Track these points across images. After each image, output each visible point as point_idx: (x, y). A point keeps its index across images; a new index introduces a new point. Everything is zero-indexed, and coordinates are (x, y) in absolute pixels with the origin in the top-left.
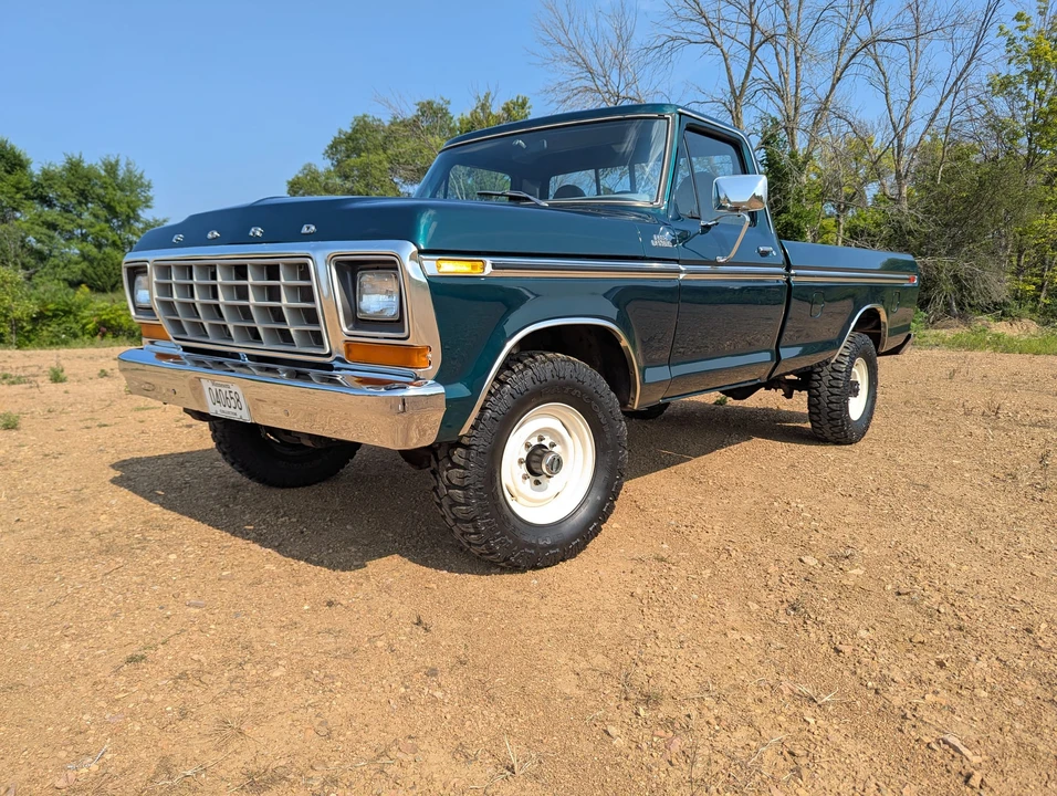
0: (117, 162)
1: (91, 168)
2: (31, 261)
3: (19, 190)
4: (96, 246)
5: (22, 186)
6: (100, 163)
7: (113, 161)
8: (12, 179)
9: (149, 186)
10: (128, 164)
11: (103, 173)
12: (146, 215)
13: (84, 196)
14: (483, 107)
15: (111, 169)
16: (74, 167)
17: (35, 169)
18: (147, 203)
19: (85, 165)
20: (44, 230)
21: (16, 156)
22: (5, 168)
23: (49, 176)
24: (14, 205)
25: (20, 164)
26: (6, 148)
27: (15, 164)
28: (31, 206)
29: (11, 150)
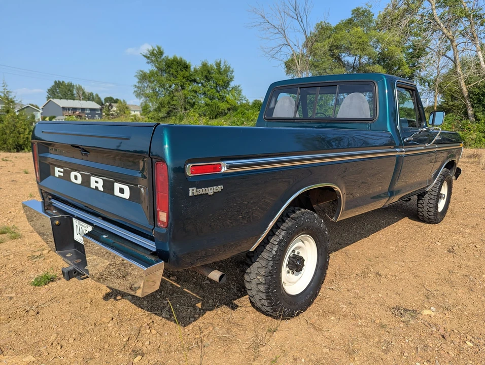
0: (220, 62)
1: (211, 65)
2: (187, 106)
3: (184, 78)
4: (210, 99)
5: (185, 76)
6: (214, 63)
7: (218, 61)
8: (182, 73)
9: (233, 71)
10: (224, 62)
11: (215, 67)
12: (232, 84)
13: (208, 79)
15: (218, 65)
16: (204, 65)
17: (192, 70)
18: (231, 79)
19: (209, 64)
20: (193, 94)
21: (185, 64)
22: (181, 69)
23: (196, 71)
24: (182, 84)
25: (186, 67)
26: (181, 61)
27: (184, 67)
28: (189, 84)
29: (183, 62)
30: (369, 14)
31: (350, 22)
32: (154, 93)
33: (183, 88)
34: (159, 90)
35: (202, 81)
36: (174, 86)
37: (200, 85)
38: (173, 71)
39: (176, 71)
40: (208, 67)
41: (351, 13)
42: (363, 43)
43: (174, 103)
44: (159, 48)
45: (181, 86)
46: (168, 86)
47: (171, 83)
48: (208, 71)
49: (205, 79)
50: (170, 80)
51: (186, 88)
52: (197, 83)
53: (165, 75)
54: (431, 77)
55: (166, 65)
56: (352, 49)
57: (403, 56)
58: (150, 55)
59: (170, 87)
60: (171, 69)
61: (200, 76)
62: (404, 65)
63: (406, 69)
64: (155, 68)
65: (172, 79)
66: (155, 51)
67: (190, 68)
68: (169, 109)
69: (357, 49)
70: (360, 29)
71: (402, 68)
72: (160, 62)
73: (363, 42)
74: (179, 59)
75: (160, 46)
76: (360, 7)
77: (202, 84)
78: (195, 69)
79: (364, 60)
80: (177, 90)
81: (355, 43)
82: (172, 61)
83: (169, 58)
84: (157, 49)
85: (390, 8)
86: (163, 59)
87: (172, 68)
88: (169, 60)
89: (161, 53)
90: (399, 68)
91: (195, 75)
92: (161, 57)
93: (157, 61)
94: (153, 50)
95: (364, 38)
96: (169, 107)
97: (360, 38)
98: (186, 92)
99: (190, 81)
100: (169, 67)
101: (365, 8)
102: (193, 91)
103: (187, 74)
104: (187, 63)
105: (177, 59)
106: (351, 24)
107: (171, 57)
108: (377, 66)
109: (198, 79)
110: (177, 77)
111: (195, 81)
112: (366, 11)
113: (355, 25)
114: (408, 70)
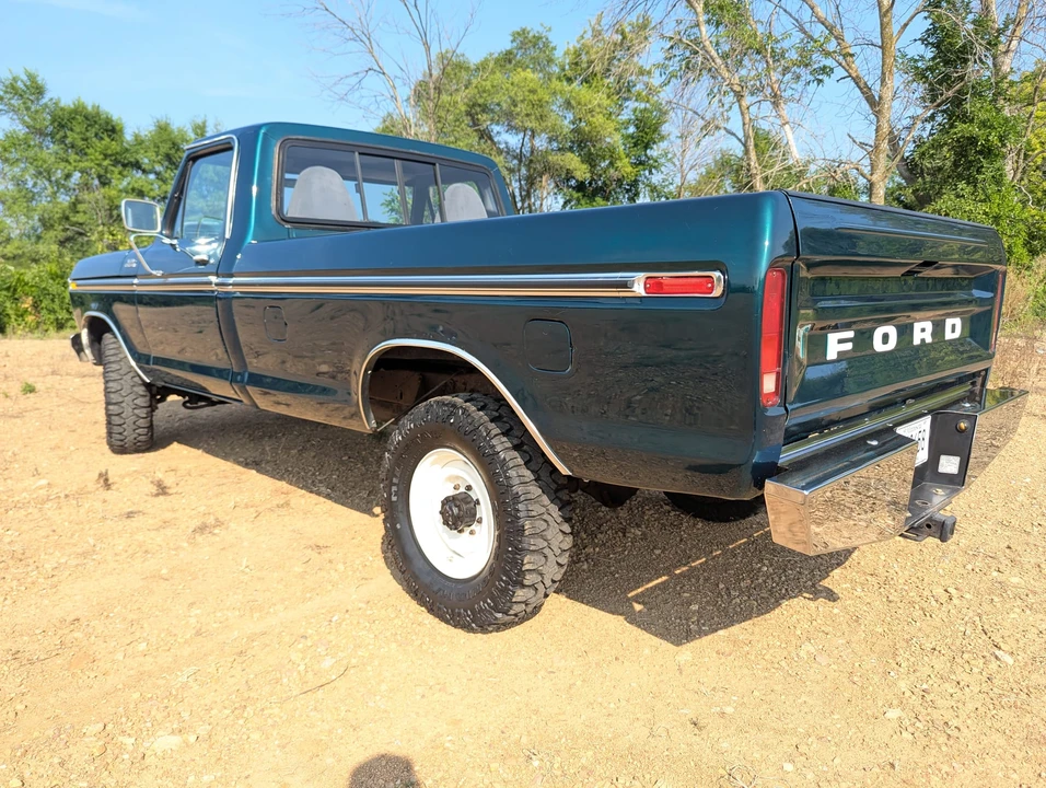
0: (204, 123)
1: (180, 131)
3: (106, 156)
5: (109, 152)
6: (188, 125)
7: (199, 121)
8: (99, 145)
11: (192, 136)
15: (200, 129)
16: (163, 128)
17: (128, 137)
19: (174, 127)
21: (108, 121)
22: (96, 135)
23: (139, 141)
24: (102, 172)
25: (112, 130)
26: (98, 114)
27: (107, 131)
28: (120, 173)
29: (103, 116)
30: (546, 45)
31: (507, 59)
32: (20, 191)
33: (104, 182)
34: (35, 185)
35: (158, 168)
36: (77, 175)
37: (152, 176)
38: (74, 139)
39: (83, 140)
40: (172, 132)
41: (511, 38)
42: (540, 104)
43: (80, 218)
44: (32, 77)
45: (99, 177)
46: (59, 174)
47: (69, 167)
48: (173, 144)
49: (166, 163)
50: (67, 161)
51: (114, 182)
52: (144, 171)
53: (52, 145)
54: (671, 187)
55: (53, 122)
56: (518, 114)
57: (615, 140)
58: (6, 92)
59: (68, 176)
60: (69, 133)
61: (151, 154)
62: (621, 159)
63: (625, 167)
64: (21, 127)
65: (73, 157)
66: (20, 85)
67: (121, 130)
68: (64, 234)
69: (527, 115)
70: (529, 74)
71: (618, 163)
72: (37, 112)
73: (540, 101)
74: (90, 108)
75: (32, 70)
76: (529, 29)
77: (158, 174)
78: (136, 136)
79: (541, 143)
80: (86, 186)
81: (522, 101)
82: (70, 113)
83: (62, 104)
84: (25, 78)
85: (589, 35)
86: (46, 105)
87: (72, 130)
88: (62, 109)
89: (39, 91)
90: (611, 164)
91: (137, 152)
92: (38, 99)
93: (28, 109)
94: (15, 79)
95: (544, 95)
96: (65, 230)
97: (533, 91)
98: (113, 193)
99: (124, 166)
100: (62, 126)
101: (538, 32)
102: (133, 190)
103: (115, 147)
104: (115, 118)
105: (84, 108)
106: (510, 62)
107: (67, 101)
108: (569, 155)
109: (146, 161)
110: (86, 154)
111: (137, 165)
112: (539, 38)
113: (519, 64)
114: (629, 169)
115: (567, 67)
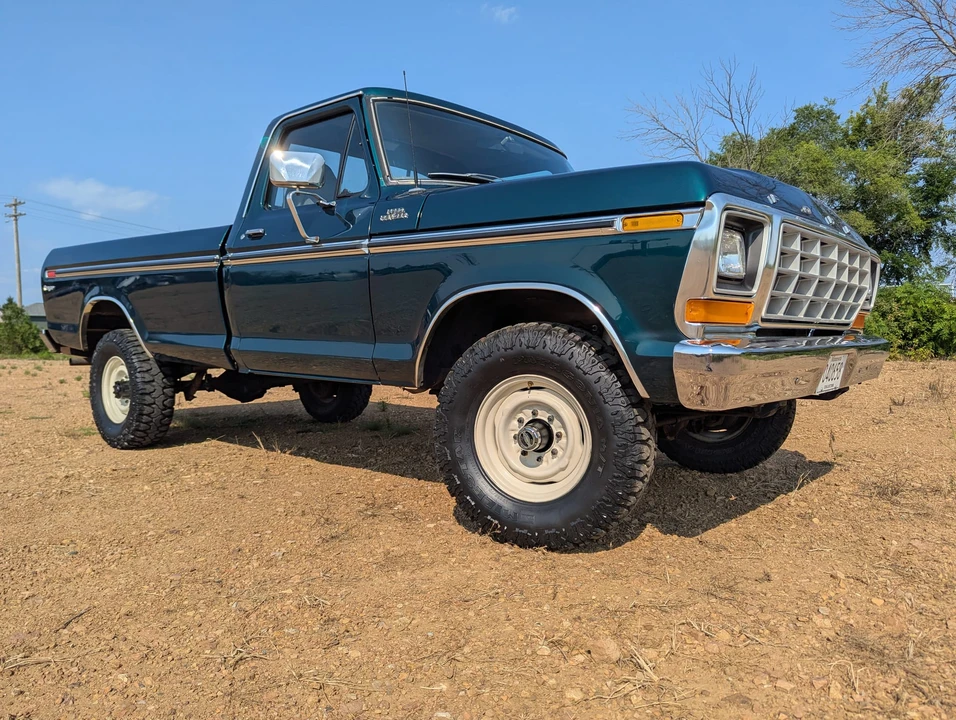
14: (881, 101)
30: (829, 116)
31: (792, 131)
41: (794, 115)
42: (825, 170)
57: (902, 195)
62: (908, 212)
63: (915, 220)
69: (810, 182)
70: (813, 146)
71: (907, 217)
73: (824, 168)
76: (812, 105)
81: (806, 170)
85: (873, 104)
90: (898, 219)
95: (826, 161)
97: (817, 160)
101: (822, 106)
106: (794, 135)
108: (854, 213)
112: (823, 112)
113: (803, 138)
114: (919, 222)
115: (850, 132)
